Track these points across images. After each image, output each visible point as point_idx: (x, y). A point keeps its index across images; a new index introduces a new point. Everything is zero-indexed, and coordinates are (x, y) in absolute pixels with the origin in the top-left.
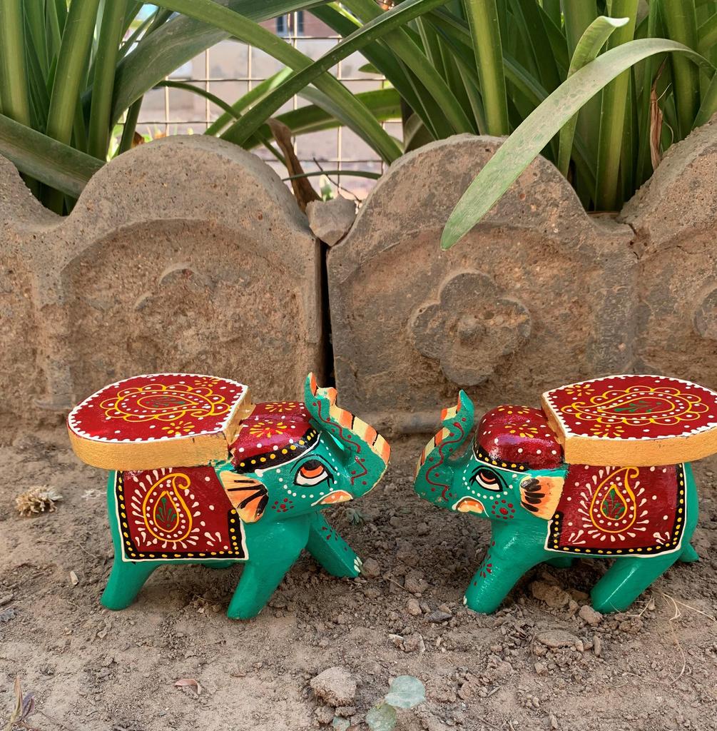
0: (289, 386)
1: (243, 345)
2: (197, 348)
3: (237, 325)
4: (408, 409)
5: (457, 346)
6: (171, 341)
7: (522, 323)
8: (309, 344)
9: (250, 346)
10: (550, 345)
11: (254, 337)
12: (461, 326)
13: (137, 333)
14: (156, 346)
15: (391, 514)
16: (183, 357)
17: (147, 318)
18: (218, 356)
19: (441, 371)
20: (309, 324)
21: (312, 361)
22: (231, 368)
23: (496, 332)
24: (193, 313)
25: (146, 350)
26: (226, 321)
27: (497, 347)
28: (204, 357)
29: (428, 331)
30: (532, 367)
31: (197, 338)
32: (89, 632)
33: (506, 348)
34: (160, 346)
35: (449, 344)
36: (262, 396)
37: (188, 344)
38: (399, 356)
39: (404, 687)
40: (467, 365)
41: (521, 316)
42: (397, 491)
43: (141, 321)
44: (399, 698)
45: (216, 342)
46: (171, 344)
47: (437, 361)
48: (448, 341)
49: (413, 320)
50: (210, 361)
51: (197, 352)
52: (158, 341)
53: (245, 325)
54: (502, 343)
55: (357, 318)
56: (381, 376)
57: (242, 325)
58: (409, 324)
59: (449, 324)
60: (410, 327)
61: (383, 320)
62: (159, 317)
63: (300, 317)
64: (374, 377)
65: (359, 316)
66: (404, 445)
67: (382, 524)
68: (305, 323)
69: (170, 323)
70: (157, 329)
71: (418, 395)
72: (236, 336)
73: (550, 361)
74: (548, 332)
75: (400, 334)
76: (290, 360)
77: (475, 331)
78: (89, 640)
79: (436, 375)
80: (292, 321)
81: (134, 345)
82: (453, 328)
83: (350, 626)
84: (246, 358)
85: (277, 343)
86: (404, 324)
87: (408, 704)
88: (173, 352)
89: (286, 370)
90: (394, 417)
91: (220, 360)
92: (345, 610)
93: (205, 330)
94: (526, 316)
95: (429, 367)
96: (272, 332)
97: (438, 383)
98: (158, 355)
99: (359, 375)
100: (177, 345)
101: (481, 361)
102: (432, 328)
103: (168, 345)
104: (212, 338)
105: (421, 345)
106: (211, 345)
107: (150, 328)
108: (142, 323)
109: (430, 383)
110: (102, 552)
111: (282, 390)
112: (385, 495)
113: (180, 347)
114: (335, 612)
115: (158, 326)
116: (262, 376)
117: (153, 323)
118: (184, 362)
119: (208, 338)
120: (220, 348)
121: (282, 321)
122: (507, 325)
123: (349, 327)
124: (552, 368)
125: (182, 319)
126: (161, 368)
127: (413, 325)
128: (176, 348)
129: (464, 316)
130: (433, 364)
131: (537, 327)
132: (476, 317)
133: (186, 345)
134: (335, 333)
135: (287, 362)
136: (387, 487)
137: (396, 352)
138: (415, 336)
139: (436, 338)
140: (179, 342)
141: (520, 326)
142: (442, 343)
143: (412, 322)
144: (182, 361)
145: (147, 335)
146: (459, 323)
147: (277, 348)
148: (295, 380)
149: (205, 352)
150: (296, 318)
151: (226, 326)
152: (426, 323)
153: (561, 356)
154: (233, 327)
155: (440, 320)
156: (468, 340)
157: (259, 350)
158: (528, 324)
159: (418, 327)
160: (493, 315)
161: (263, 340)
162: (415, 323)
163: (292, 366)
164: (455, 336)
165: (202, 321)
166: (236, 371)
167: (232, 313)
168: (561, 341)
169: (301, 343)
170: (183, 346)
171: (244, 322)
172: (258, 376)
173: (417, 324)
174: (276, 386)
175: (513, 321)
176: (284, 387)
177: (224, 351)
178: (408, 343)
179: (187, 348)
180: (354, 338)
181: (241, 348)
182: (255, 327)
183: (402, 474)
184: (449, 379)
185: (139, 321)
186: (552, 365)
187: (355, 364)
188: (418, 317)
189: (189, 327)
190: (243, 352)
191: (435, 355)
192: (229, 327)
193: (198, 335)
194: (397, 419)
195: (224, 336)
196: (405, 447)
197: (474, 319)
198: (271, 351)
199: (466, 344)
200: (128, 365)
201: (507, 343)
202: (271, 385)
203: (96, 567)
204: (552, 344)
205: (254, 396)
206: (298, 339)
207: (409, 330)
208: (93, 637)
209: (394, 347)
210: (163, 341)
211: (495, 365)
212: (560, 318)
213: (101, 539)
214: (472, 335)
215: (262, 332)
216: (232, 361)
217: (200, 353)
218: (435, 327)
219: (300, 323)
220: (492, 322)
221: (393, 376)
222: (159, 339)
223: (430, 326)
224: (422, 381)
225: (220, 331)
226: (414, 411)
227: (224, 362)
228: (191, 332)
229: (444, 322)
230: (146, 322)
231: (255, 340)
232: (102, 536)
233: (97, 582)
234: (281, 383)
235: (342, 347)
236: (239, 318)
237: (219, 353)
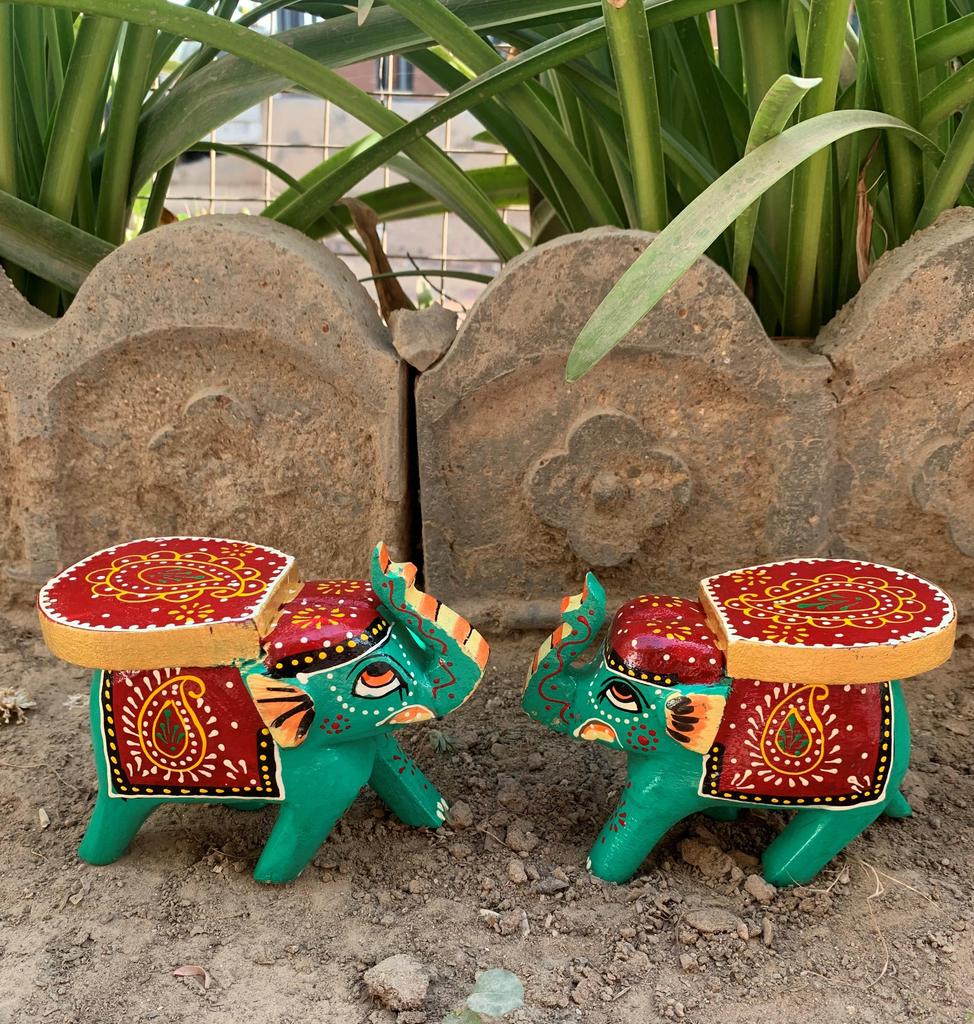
0: (360, 559)
1: (298, 502)
2: (233, 503)
3: (290, 474)
4: (522, 596)
5: (590, 513)
6: (197, 493)
7: (679, 484)
8: (388, 503)
9: (306, 503)
10: (717, 516)
11: (314, 490)
12: (596, 486)
13: (151, 480)
14: (177, 499)
15: (494, 739)
16: (213, 515)
17: (165, 460)
18: (262, 515)
19: (568, 546)
20: (389, 476)
21: (392, 526)
22: (280, 532)
23: (644, 496)
24: (230, 455)
25: (163, 504)
26: (275, 468)
27: (644, 516)
28: (242, 516)
29: (551, 491)
30: (691, 545)
31: (234, 489)
32: (59, 896)
33: (656, 517)
34: (183, 499)
35: (580, 508)
36: (322, 572)
37: (222, 497)
38: (512, 523)
39: (496, 986)
40: (604, 539)
41: (678, 475)
42: (504, 708)
43: (157, 464)
44: (486, 1001)
45: (260, 496)
46: (198, 496)
47: (563, 531)
48: (579, 506)
49: (531, 475)
50: (251, 522)
51: (234, 509)
52: (179, 491)
53: (301, 474)
54: (651, 511)
55: (455, 469)
56: (486, 550)
57: (297, 474)
58: (525, 481)
59: (579, 482)
60: (527, 484)
61: (491, 474)
62: (183, 460)
63: (377, 465)
64: (476, 551)
65: (458, 467)
66: (515, 644)
67: (480, 754)
68: (384, 475)
69: (197, 469)
70: (178, 476)
71: (537, 577)
72: (287, 489)
73: (715, 537)
74: (714, 497)
75: (513, 493)
76: (362, 524)
77: (614, 492)
78: (56, 907)
79: (560, 550)
80: (366, 471)
81: (147, 497)
82: (586, 487)
83: (426, 897)
84: (301, 520)
85: (344, 501)
86: (519, 480)
87: (498, 1009)
88: (200, 508)
89: (355, 538)
90: (504, 605)
91: (265, 521)
92: (420, 873)
93: (245, 479)
94: (683, 475)
95: (553, 539)
96: (338, 485)
97: (563, 561)
98: (180, 511)
99: (456, 547)
100: (206, 498)
101: (621, 534)
102: (557, 488)
103: (193, 498)
104: (255, 491)
105: (541, 509)
106: (253, 499)
107: (169, 474)
108: (159, 467)
109: (552, 562)
110: (86, 782)
111: (349, 564)
112: (487, 713)
113: (210, 502)
114: (406, 877)
115: (181, 472)
116: (323, 544)
117: (174, 468)
118: (215, 522)
119: (249, 490)
120: (266, 504)
121: (352, 470)
122: (658, 486)
123: (443, 482)
124: (718, 546)
125: (214, 463)
126: (183, 529)
127: (530, 483)
128: (204, 502)
129: (600, 473)
130: (558, 536)
131: (699, 490)
132: (616, 474)
133: (219, 499)
134: (425, 490)
135: (357, 527)
136: (490, 701)
137: (508, 518)
138: (534, 497)
139: (562, 501)
140: (209, 494)
141: (676, 487)
142: (570, 508)
143: (531, 479)
144: (212, 520)
145: (165, 483)
146: (594, 482)
147: (344, 507)
148: (368, 551)
149: (245, 510)
150: (371, 468)
151: (275, 474)
152: (548, 479)
153: (731, 530)
154: (284, 476)
155: (568, 476)
156: (605, 505)
157: (320, 509)
158: (687, 485)
159: (538, 484)
160: (640, 472)
161: (325, 495)
162: (533, 479)
163: (365, 532)
164: (587, 499)
165: (242, 466)
166: (287, 537)
167: (283, 457)
168: (732, 510)
169: (378, 501)
170: (214, 500)
171: (299, 471)
172: (317, 544)
173: (536, 481)
174: (341, 558)
175: (666, 481)
176: (352, 560)
177: (270, 509)
178: (523, 506)
179: (220, 503)
180: (450, 498)
181: (295, 505)
182: (314, 478)
183: (511, 685)
184: (579, 557)
185: (154, 464)
186: (719, 543)
187: (450, 531)
188: (538, 472)
189: (224, 474)
190: (297, 510)
191: (559, 523)
192: (279, 476)
193: (235, 485)
194: (508, 608)
195: (271, 488)
196: (517, 647)
197: (613, 476)
198: (336, 511)
199: (603, 511)
200: (138, 523)
201: (659, 511)
202: (335, 556)
203: (76, 803)
204: (720, 514)
205: (311, 571)
206: (373, 495)
207: (525, 490)
208: (62, 903)
209: (505, 510)
210: (187, 493)
211: (641, 540)
212: (730, 479)
213: (86, 764)
214: (610, 498)
215: (324, 485)
216: (282, 522)
217: (237, 510)
218: (561, 485)
219: (376, 474)
220: (638, 482)
221: (502, 550)
222: (182, 489)
223: (554, 484)
224: (542, 558)
225: (266, 481)
226: (530, 600)
227: (270, 523)
228: (226, 481)
229: (573, 480)
230: (163, 466)
231: (315, 495)
232: (88, 761)
233: (75, 824)
234: (349, 555)
235: (434, 509)
236: (293, 464)
237: (264, 511)
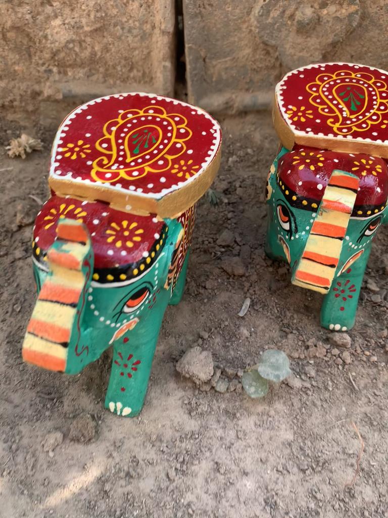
0: (147, 71)
1: (105, 34)
2: (65, 37)
3: (99, 15)
4: (247, 90)
5: (293, 34)
6: (41, 31)
7: (352, 13)
8: (163, 33)
9: (111, 35)
10: (371, 34)
11: (115, 26)
12: (299, 16)
13: (9, 24)
14: (28, 35)
15: (237, 185)
16: (53, 45)
17: (17, 9)
18: (84, 44)
19: (277, 57)
20: (164, 14)
21: (167, 48)
22: (95, 55)
23: (328, 21)
24: (58, 3)
25: (20, 40)
26: (89, 11)
27: (327, 35)
28: (71, 45)
29: (270, 20)
30: (353, 54)
31: (64, 27)
32: (6, 305)
33: (335, 36)
34: (32, 35)
35: (287, 32)
36: (124, 80)
37: (57, 33)
38: (243, 43)
39: (273, 360)
40: (300, 52)
41: (353, 6)
42: (239, 163)
43: (12, 12)
44: (269, 370)
45: (81, 31)
46: (41, 33)
47: (275, 48)
48: (286, 29)
49: (257, 10)
50: (77, 49)
51: (65, 41)
52: (29, 30)
53: (106, 15)
54: (332, 32)
55: (207, 7)
56: (226, 61)
57: (103, 15)
58: (253, 13)
59: (288, 13)
60: (254, 16)
61: (230, 9)
62: (28, 8)
63: (156, 6)
64: (220, 63)
65: (209, 5)
66: (242, 120)
67: (230, 194)
68: (161, 12)
69: (38, 14)
70: (27, 20)
71: (257, 78)
72: (98, 25)
73: (369, 48)
74: (372, 21)
75: (244, 22)
76: (147, 47)
77: (311, 20)
78: (7, 312)
79: (273, 61)
80: (148, 10)
81: (9, 35)
82: (292, 17)
83: (216, 291)
84: (108, 46)
85: (135, 32)
86: (249, 13)
87: (278, 377)
88: (44, 41)
89: (143, 57)
90: (236, 97)
91: (86, 48)
92: (211, 277)
93: (70, 20)
94: (356, 7)
95: (268, 53)
96: (131, 22)
97: (274, 67)
98: (31, 44)
99: (207, 60)
100: (47, 35)
101: (312, 48)
102: (273, 18)
103: (38, 34)
104: (78, 28)
105: (262, 33)
106: (77, 34)
107: (20, 18)
108: (13, 14)
109: (267, 67)
110: (7, 225)
111: (140, 74)
112: (229, 166)
113: (50, 37)
114: (203, 278)
115: (28, 17)
116: (123, 62)
117: (23, 14)
118: (54, 50)
119: (73, 27)
120: (85, 36)
121: (139, 10)
122: (338, 14)
123: (200, 16)
124: (370, 54)
125: (48, 9)
126: (35, 56)
127: (257, 15)
128: (46, 37)
129: (302, 6)
130: (271, 51)
131: (363, 17)
132: (312, 7)
133: (55, 34)
134: (188, 23)
135: (144, 50)
136: (230, 159)
137: (240, 39)
138: (258, 25)
139: (276, 27)
140: (48, 31)
141: (350, 15)
142: (281, 31)
143: (257, 12)
144: (52, 50)
145: (19, 25)
146: (297, 12)
147: (136, 36)
148: (151, 65)
149: (72, 41)
150: (151, 8)
151: (89, 15)
152: (269, 12)
153: (378, 44)
154: (95, 16)
155: (281, 9)
156: (304, 29)
157: (119, 38)
158: (357, 14)
159: (262, 16)
160: (327, 4)
161: (123, 29)
162: (259, 12)
163: (149, 53)
164: (292, 25)
165: (67, 11)
166: (100, 58)
167: (94, 3)
168: (381, 30)
169: (157, 31)
170: (52, 36)
171: (105, 12)
172: (120, 62)
173: (260, 14)
174: (135, 71)
175: (344, 11)
176: (142, 72)
177: (88, 40)
178: (251, 31)
179: (56, 37)
180: (204, 27)
181: (104, 37)
182: (115, 17)
183: (241, 147)
184: (284, 64)
185: (9, 12)
186: (370, 52)
187: (204, 50)
188: (262, 7)
189: (56, 16)
190: (105, 40)
191: (273, 42)
192: (92, 16)
193: (64, 24)
194: (239, 99)
195: (88, 26)
196: (244, 122)
197: (310, 8)
198: (130, 39)
199: (302, 33)
200: (6, 53)
201: (337, 32)
202: (131, 70)
203: (4, 240)
204: (373, 33)
205: (117, 80)
206: (153, 27)
207: (252, 20)
208: (10, 310)
209: (239, 35)
210: (34, 31)
211: (324, 52)
212: (384, 8)
213: (5, 214)
214: (308, 24)
215: (121, 21)
216: (96, 48)
217: (68, 42)
218: (276, 16)
219: (155, 12)
220: (325, 12)
221: (237, 61)
222: (30, 29)
223: (272, 15)
224: (260, 66)
225: (84, 21)
226: (252, 92)
227: (89, 50)
228: (57, 22)
229: (284, 12)
230: (16, 13)
231: (116, 29)
232: (6, 211)
233: (6, 254)
234: (140, 68)
235: (194, 36)
236: (101, 8)
237: (84, 41)
